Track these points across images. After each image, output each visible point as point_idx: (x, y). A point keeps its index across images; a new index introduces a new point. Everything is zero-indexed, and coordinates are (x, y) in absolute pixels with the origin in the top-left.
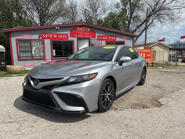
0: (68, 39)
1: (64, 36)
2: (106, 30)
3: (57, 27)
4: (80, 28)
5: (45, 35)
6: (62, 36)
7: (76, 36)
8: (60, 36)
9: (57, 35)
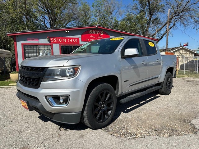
0: (79, 43)
1: (75, 40)
2: (122, 33)
3: (67, 31)
4: (92, 32)
5: (53, 39)
6: (72, 40)
7: (88, 40)
8: (70, 41)
9: (67, 39)
